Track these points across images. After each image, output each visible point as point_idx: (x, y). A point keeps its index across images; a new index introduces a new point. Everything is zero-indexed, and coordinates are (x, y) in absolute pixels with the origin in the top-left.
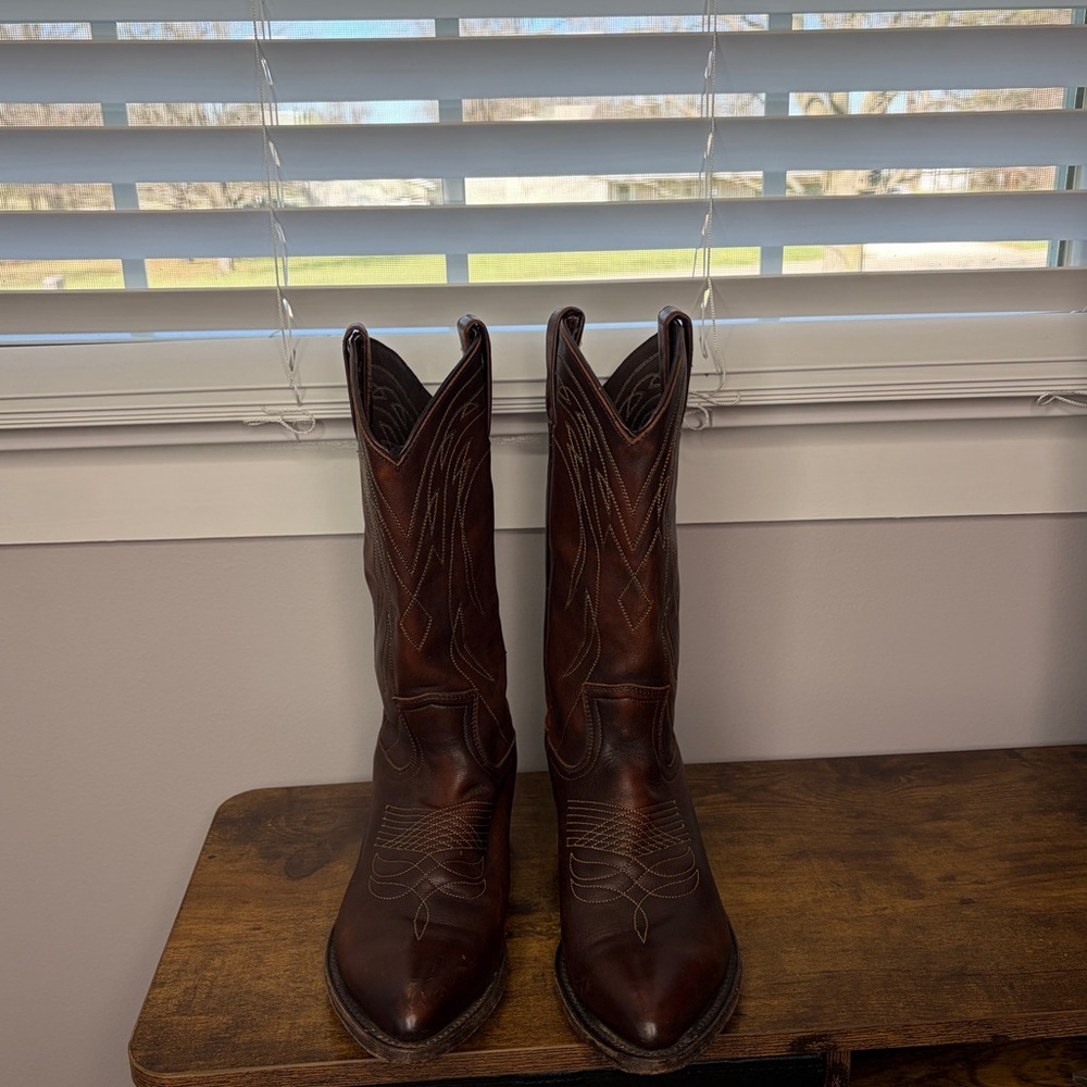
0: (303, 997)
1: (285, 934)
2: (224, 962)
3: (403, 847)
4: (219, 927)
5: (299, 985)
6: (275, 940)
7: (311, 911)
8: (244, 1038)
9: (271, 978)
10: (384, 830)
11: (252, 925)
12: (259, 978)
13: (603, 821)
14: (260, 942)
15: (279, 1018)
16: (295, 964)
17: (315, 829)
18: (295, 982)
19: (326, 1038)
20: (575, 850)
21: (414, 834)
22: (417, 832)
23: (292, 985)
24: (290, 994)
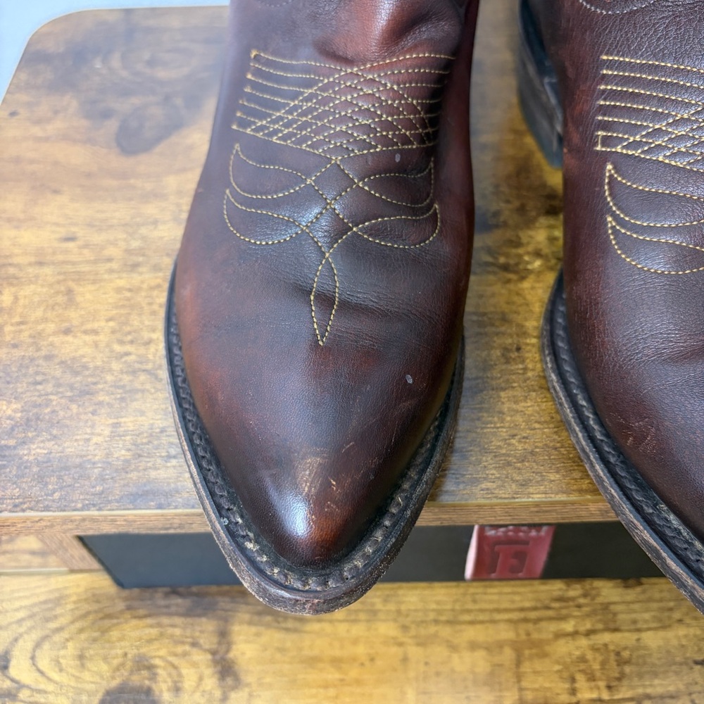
0: (134, 372)
1: (111, 251)
2: (16, 299)
3: (284, 138)
4: (13, 233)
5: (128, 348)
6: (95, 262)
7: (151, 210)
8: (37, 450)
9: (86, 332)
10: (250, 98)
11: (63, 232)
12: (67, 332)
13: (689, 105)
14: (73, 263)
15: (94, 413)
16: (123, 306)
17: (161, 74)
18: (121, 342)
19: (169, 457)
20: (619, 160)
21: (304, 114)
22: (310, 110)
23: (118, 348)
24: (116, 366)
